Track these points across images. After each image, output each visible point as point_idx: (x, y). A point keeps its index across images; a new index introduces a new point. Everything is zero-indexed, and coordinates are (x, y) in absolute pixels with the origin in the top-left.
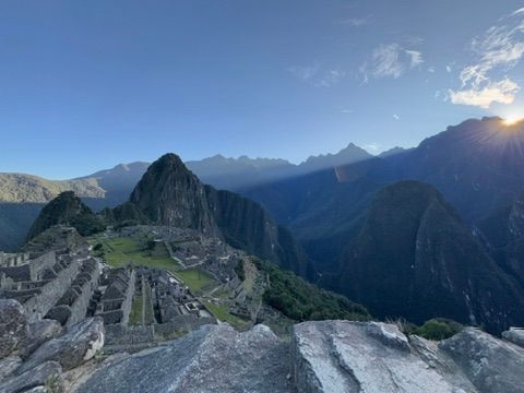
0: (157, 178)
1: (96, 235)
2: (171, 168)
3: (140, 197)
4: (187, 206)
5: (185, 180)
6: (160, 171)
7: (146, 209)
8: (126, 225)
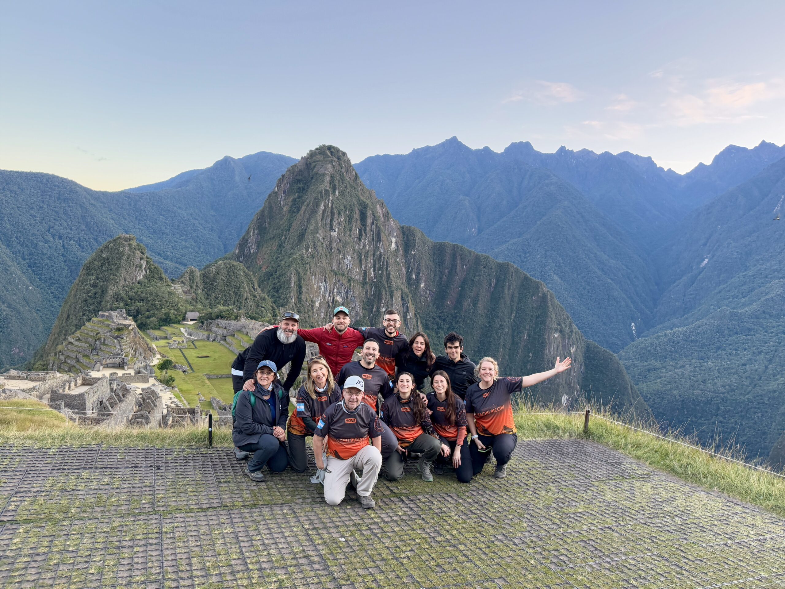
0: (295, 208)
1: (169, 329)
2: (326, 185)
3: (259, 245)
4: (356, 272)
5: (357, 216)
6: (302, 190)
7: (269, 275)
8: (220, 316)
